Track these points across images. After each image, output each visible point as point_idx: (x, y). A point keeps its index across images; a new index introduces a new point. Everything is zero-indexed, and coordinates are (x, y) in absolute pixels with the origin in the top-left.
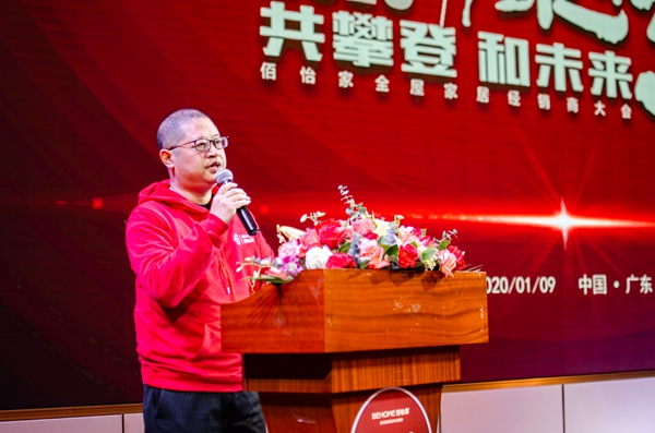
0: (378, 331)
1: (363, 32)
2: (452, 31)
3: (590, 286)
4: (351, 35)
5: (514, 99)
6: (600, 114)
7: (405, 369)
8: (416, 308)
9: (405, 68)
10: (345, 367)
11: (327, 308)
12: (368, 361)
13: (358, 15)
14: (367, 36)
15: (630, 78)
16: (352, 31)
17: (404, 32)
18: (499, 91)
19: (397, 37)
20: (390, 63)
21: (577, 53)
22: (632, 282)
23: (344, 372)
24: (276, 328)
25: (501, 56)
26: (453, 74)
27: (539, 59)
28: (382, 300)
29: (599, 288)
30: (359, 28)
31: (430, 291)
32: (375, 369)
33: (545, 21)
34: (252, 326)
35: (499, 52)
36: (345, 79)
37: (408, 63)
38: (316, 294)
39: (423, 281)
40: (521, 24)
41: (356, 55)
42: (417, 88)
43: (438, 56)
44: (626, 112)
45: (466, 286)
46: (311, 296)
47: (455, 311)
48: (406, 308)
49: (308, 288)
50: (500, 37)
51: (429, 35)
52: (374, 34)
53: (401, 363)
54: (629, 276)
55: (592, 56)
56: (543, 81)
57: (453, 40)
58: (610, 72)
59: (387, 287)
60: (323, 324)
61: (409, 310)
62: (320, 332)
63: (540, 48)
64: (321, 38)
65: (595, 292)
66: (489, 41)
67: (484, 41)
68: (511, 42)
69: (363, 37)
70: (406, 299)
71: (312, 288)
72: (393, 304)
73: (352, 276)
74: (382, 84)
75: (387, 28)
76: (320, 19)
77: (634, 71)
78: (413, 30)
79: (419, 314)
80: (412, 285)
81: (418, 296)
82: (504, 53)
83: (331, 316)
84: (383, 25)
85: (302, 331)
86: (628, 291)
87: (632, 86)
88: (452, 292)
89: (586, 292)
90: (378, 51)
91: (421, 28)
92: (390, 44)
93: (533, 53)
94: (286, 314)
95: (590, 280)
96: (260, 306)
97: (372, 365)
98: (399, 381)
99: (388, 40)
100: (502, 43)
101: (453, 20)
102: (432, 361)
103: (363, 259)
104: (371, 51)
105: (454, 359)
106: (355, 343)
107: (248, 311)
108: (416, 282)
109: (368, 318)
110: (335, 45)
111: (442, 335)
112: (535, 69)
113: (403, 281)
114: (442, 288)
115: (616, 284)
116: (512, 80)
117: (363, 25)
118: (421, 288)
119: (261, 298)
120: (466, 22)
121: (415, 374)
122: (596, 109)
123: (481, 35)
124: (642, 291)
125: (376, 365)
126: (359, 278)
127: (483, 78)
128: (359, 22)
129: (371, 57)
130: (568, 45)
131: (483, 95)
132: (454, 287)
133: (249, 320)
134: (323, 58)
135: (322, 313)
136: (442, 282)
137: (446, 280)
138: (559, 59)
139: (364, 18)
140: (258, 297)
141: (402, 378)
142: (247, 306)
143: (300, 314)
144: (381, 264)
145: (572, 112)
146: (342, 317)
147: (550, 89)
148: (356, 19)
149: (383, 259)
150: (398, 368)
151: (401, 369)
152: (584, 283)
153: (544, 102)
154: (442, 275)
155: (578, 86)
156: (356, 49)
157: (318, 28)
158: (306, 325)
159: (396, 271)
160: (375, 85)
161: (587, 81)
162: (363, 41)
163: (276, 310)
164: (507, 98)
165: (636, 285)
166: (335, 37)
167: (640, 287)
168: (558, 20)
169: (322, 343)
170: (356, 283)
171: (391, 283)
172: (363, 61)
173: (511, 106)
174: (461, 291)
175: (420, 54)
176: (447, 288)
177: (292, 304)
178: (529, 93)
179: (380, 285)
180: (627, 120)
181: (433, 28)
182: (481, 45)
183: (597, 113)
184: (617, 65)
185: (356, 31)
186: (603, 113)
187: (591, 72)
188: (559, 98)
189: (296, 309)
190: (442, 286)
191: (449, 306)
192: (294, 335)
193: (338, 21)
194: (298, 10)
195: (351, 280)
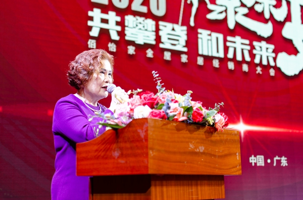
0: (180, 162)
1: (140, 26)
2: (185, 28)
3: (255, 161)
4: (134, 27)
5: (216, 63)
6: (259, 73)
7: (194, 189)
8: (201, 149)
9: (161, 46)
10: (159, 186)
11: (150, 144)
12: (173, 182)
13: (138, 17)
14: (142, 28)
15: (274, 55)
16: (135, 26)
17: (161, 27)
18: (208, 59)
19: (157, 30)
20: (154, 43)
21: (247, 42)
22: (277, 160)
23: (158, 189)
24: (114, 158)
25: (210, 42)
26: (185, 50)
27: (228, 44)
28: (182, 142)
29: (260, 163)
30: (138, 24)
31: (209, 139)
32: (177, 188)
33: (231, 25)
34: (97, 158)
35: (208, 40)
36: (131, 50)
37: (163, 43)
38: (142, 135)
39: (205, 132)
40: (220, 26)
41: (137, 38)
42: (167, 56)
43: (178, 40)
44: (272, 72)
45: (229, 138)
46: (139, 136)
47: (223, 154)
48: (196, 148)
49: (136, 131)
50: (208, 32)
51: (173, 29)
52: (146, 28)
53: (192, 185)
54: (275, 157)
55: (255, 43)
56: (230, 55)
57: (186, 32)
58: (264, 52)
59: (185, 134)
60: (147, 154)
61: (198, 150)
62: (145, 160)
63: (229, 38)
64: (119, 28)
65: (258, 165)
66: (203, 34)
67: (201, 33)
68: (215, 35)
69: (140, 29)
70: (195, 143)
71: (139, 131)
72: (189, 145)
73: (164, 125)
74: (150, 53)
75: (152, 25)
76: (119, 19)
77: (276, 51)
78: (165, 26)
79: (203, 153)
80: (199, 134)
81: (202, 142)
82: (211, 40)
83: (152, 149)
84: (150, 23)
85: (132, 159)
86: (275, 164)
87: (275, 59)
88: (221, 141)
89: (253, 165)
90: (148, 37)
91: (169, 26)
92: (154, 33)
93: (225, 41)
94: (121, 149)
95: (255, 158)
96: (103, 144)
97: (175, 185)
98: (191, 197)
99: (153, 31)
100: (210, 35)
101: (186, 22)
102: (209, 185)
103: (171, 114)
104: (144, 36)
105: (221, 185)
106: (167, 169)
107: (95, 148)
108: (201, 133)
109: (174, 153)
110: (126, 32)
111: (216, 168)
112: (226, 49)
113: (194, 131)
114: (216, 138)
115: (269, 161)
116: (215, 54)
117: (140, 23)
118: (204, 136)
119: (104, 139)
120: (192, 23)
121: (199, 193)
122: (257, 70)
123: (200, 31)
124: (282, 165)
125: (177, 185)
126: (169, 126)
127: (200, 52)
128: (138, 21)
129: (144, 39)
130: (243, 37)
131: (200, 61)
132: (222, 138)
133: (96, 154)
134: (120, 39)
135: (147, 147)
136: (215, 134)
137: (218, 134)
138: (238, 44)
139: (141, 19)
140: (102, 138)
141: (192, 195)
142: (95, 145)
143: (131, 148)
144: (182, 119)
145: (245, 72)
146: (159, 151)
147: (234, 59)
148: (137, 19)
149: (183, 116)
150: (190, 188)
151: (192, 189)
152: (252, 160)
153: (231, 66)
154: (216, 130)
155: (248, 58)
156: (136, 35)
157: (118, 23)
158: (135, 155)
159: (190, 124)
160: (146, 54)
161: (253, 56)
162: (140, 31)
163: (114, 146)
164: (212, 63)
165: (279, 162)
166: (126, 28)
167: (281, 163)
168: (238, 25)
169: (147, 168)
170: (167, 129)
171: (187, 132)
172: (140, 41)
173: (214, 67)
174: (226, 141)
175: (169, 39)
176: (218, 138)
177: (126, 142)
178: (224, 61)
179: (181, 132)
180: (272, 76)
181: (176, 26)
182: (199, 36)
183: (257, 72)
184: (267, 49)
185: (137, 26)
186: (261, 73)
187: (254, 52)
188: (238, 64)
189: (128, 145)
190: (215, 137)
191: (219, 150)
192: (126, 162)
193: (128, 20)
194: (107, 13)
195: (164, 127)
